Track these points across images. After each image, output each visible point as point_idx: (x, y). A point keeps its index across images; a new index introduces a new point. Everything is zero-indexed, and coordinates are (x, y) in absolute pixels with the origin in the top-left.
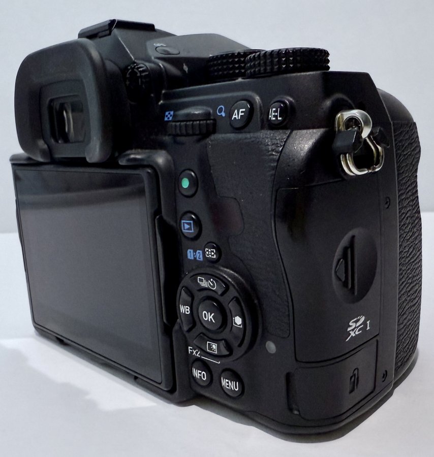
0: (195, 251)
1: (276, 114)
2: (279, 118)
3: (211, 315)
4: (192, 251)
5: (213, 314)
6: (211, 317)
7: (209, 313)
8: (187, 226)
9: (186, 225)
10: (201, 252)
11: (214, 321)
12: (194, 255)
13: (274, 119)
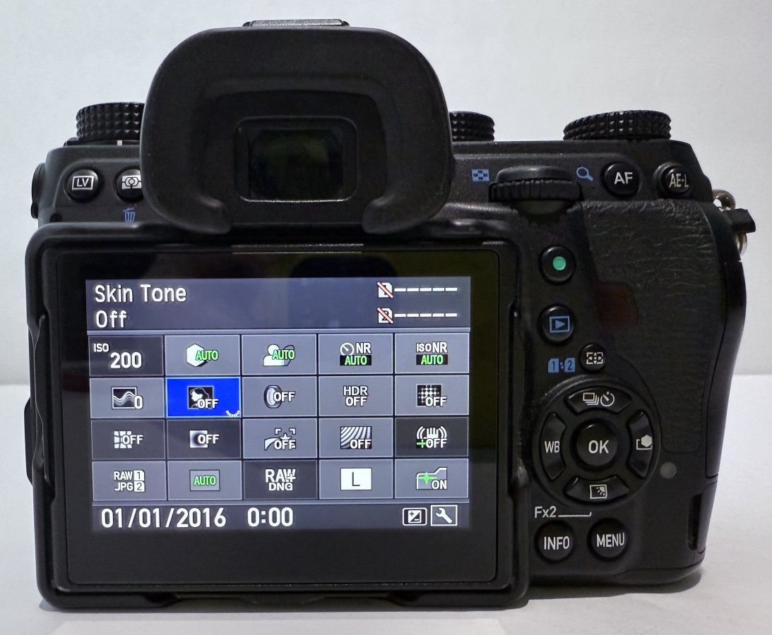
0: (562, 360)
1: (683, 180)
2: (686, 186)
3: (603, 444)
4: (557, 361)
5: (607, 441)
6: (604, 446)
7: (601, 442)
8: (559, 324)
9: (557, 322)
10: (573, 360)
11: (607, 452)
12: (560, 366)
13: (680, 186)
